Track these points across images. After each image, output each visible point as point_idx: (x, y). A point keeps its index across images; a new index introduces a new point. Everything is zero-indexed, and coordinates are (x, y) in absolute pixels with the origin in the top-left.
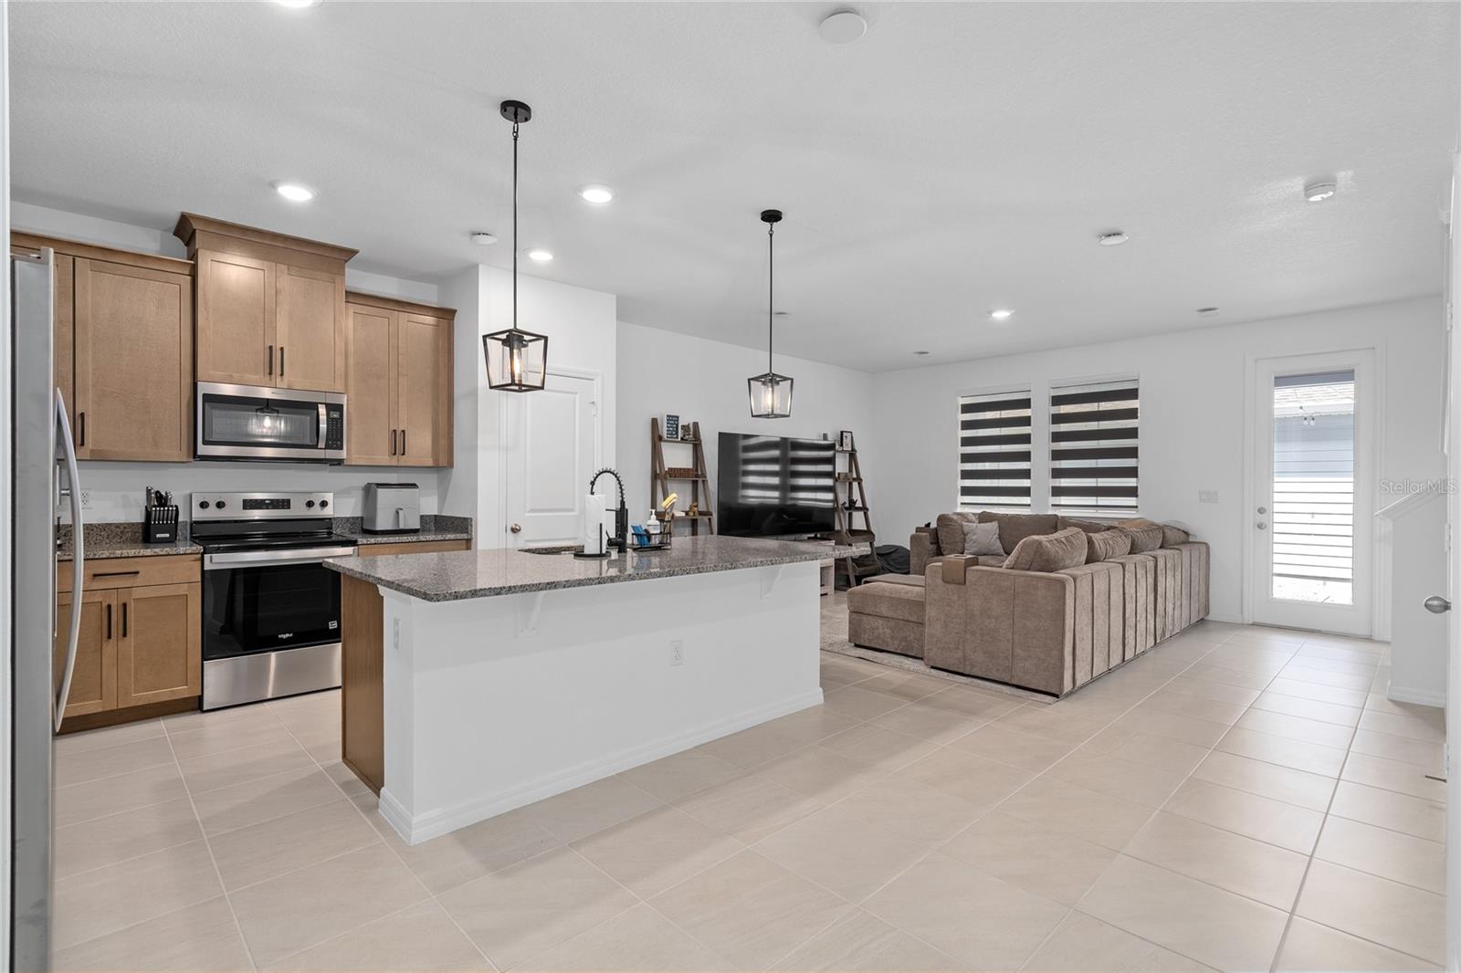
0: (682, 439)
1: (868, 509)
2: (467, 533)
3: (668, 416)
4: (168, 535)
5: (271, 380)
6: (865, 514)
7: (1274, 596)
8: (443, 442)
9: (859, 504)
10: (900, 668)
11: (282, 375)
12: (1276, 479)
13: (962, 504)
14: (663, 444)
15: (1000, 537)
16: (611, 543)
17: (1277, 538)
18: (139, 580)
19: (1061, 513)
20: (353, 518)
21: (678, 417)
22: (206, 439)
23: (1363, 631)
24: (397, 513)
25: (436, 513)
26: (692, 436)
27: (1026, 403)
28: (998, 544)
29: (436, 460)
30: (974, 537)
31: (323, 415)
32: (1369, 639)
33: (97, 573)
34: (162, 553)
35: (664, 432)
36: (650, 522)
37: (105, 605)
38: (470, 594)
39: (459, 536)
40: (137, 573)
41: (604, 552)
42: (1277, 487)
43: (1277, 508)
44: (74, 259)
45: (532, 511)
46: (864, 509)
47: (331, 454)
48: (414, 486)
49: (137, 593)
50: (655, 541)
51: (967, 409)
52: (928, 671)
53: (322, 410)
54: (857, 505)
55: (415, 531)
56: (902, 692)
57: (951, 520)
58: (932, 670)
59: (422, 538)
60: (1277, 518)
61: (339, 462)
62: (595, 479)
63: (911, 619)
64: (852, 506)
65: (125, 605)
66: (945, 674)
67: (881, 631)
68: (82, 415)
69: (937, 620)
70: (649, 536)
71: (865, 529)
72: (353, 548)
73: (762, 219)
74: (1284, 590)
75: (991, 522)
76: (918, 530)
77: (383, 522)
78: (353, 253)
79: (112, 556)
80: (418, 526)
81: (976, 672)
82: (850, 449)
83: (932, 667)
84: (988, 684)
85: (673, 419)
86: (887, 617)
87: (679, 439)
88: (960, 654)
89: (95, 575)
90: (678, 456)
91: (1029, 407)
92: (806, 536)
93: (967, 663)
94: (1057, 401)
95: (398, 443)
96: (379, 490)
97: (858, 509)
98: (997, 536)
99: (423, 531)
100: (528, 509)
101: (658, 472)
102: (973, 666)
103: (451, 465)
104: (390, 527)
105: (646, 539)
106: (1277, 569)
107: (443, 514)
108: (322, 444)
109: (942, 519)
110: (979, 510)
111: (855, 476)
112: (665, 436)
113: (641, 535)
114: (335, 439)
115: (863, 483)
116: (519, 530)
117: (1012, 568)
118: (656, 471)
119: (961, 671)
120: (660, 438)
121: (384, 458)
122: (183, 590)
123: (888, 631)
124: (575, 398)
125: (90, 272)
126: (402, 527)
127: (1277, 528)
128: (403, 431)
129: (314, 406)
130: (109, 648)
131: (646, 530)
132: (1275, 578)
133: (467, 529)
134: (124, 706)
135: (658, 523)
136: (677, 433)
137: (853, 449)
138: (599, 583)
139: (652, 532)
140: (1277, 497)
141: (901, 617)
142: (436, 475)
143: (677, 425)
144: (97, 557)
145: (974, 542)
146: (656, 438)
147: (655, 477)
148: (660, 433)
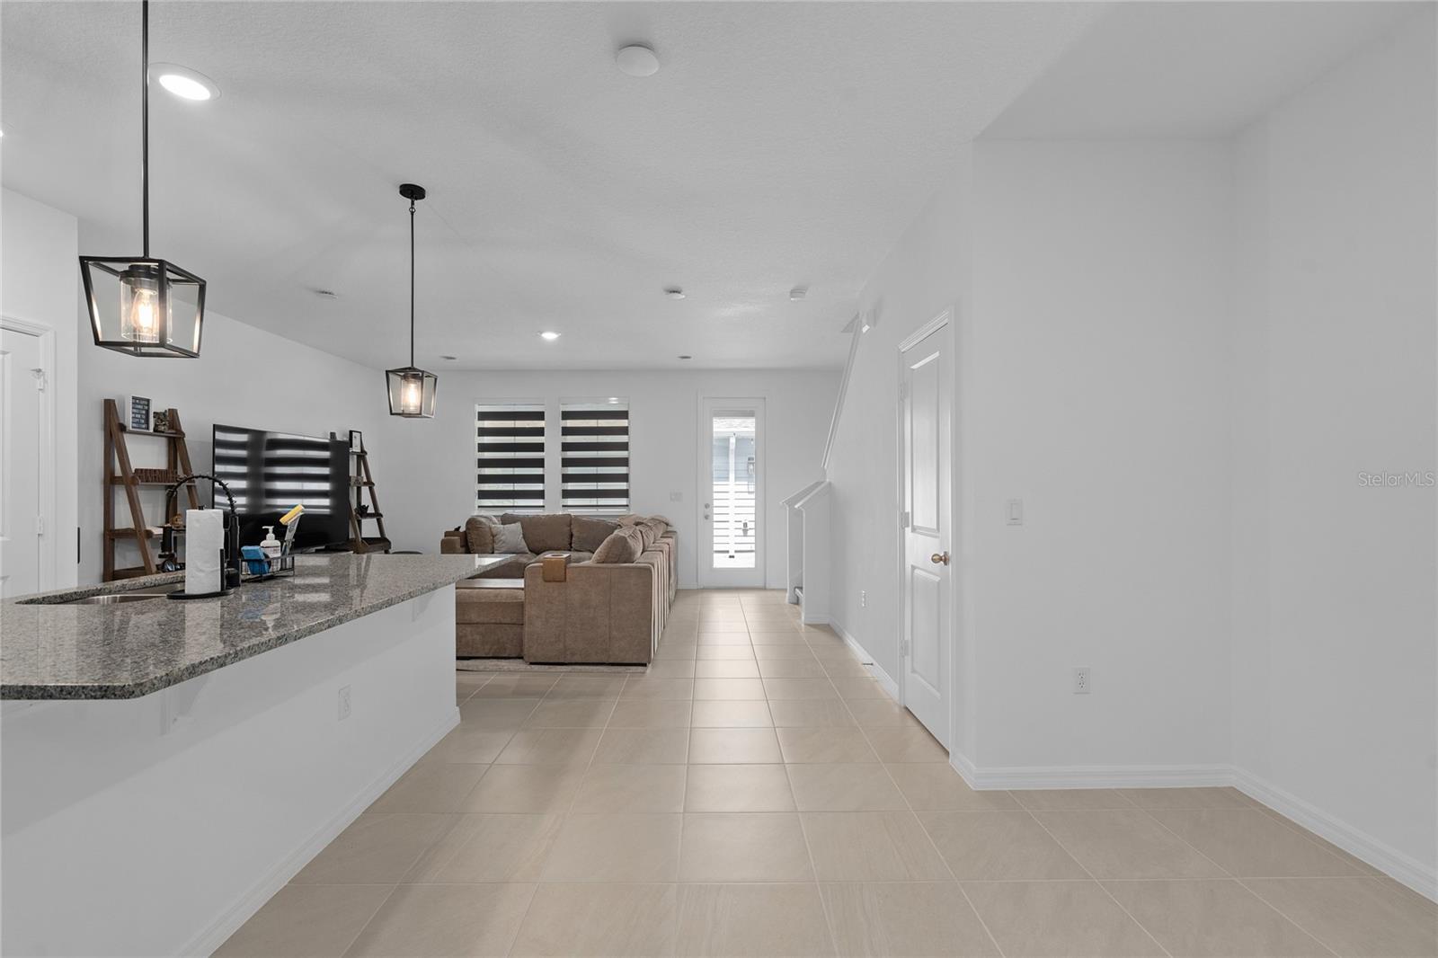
0: (155, 430)
1: (381, 515)
3: (133, 398)
6: (379, 522)
7: (714, 566)
9: (371, 510)
10: (500, 671)
12: (715, 483)
13: (479, 507)
14: (127, 437)
15: (524, 537)
17: (716, 525)
19: (573, 512)
21: (148, 400)
23: (761, 584)
26: (169, 428)
27: (539, 416)
28: (524, 543)
30: (503, 538)
32: (764, 589)
35: (128, 418)
38: (186, 674)
42: (715, 488)
43: (716, 503)
46: (377, 515)
50: (277, 568)
51: (484, 416)
52: (529, 667)
54: (368, 512)
56: (520, 692)
57: (481, 523)
58: (533, 666)
60: (716, 510)
63: (503, 621)
64: (362, 511)
66: (547, 667)
67: (470, 637)
69: (537, 617)
71: (378, 535)
73: (401, 192)
74: (720, 562)
75: (514, 522)
76: (447, 534)
81: (577, 659)
82: (359, 451)
83: (531, 664)
84: (587, 667)
85: (142, 404)
86: (477, 623)
87: (151, 431)
88: (561, 646)
90: (146, 453)
91: (543, 419)
92: (313, 549)
93: (568, 653)
94: (567, 415)
97: (371, 516)
98: (521, 536)
101: (118, 472)
102: (573, 654)
106: (716, 548)
109: (469, 523)
110: (501, 513)
111: (365, 480)
112: (130, 427)
113: (258, 561)
115: (375, 488)
117: (603, 563)
118: (113, 472)
119: (562, 661)
120: (123, 428)
123: (478, 637)
124: (3, 362)
127: (716, 518)
131: (265, 554)
132: (715, 555)
135: (278, 543)
136: (147, 422)
137: (363, 451)
139: (272, 556)
140: (715, 496)
141: (493, 621)
143: (148, 411)
145: (504, 542)
146: (115, 429)
147: (110, 481)
148: (121, 422)
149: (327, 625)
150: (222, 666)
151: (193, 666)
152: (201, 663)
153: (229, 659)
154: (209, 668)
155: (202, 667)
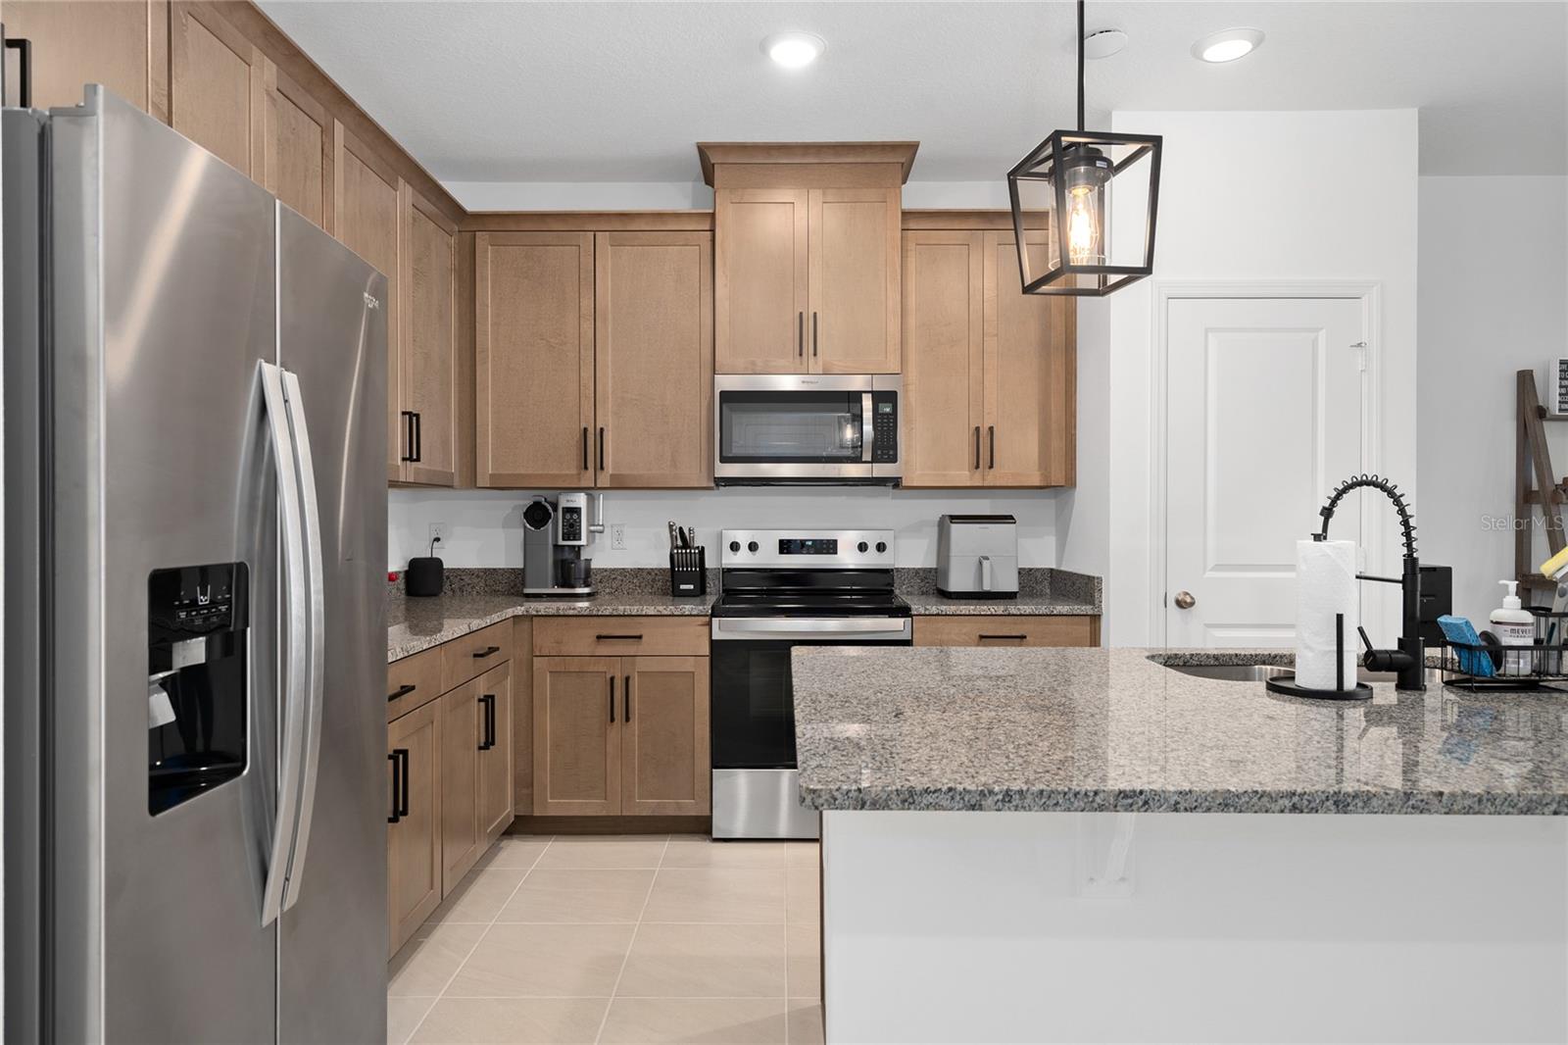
2: (1092, 603)
3: (1560, 363)
4: (692, 587)
5: (801, 364)
8: (1057, 444)
11: (815, 355)
14: (1546, 424)
16: (1373, 661)
18: (642, 648)
20: (924, 570)
22: (724, 454)
24: (981, 563)
25: (1054, 567)
29: (1045, 475)
31: (867, 411)
33: (605, 633)
34: (665, 613)
35: (1552, 398)
36: (1498, 614)
37: (609, 676)
39: (1079, 609)
40: (640, 637)
41: (1350, 683)
44: (595, 236)
45: (1218, 567)
47: (882, 470)
48: (1008, 519)
49: (642, 665)
50: (1519, 666)
53: (867, 403)
55: (1009, 596)
59: (1013, 610)
61: (895, 483)
62: (1334, 502)
65: (627, 679)
68: (602, 430)
70: (1497, 652)
72: (903, 620)
77: (959, 580)
78: (912, 148)
79: (615, 613)
80: (1014, 587)
89: (599, 637)
95: (983, 447)
96: (953, 526)
99: (1023, 596)
100: (1211, 564)
101: (1535, 486)
103: (1070, 482)
104: (969, 586)
105: (1485, 661)
107: (1062, 569)
108: (867, 456)
112: (1554, 408)
113: (1469, 648)
114: (885, 447)
116: (1192, 604)
118: (1528, 485)
120: (1542, 413)
121: (963, 476)
122: (688, 665)
124: (1315, 342)
125: (609, 247)
126: (987, 587)
128: (991, 429)
129: (854, 397)
130: (614, 732)
131: (1485, 635)
133: (1092, 596)
134: (628, 814)
135: (1527, 617)
138: (1294, 809)
139: (1506, 640)
142: (1053, 501)
144: (600, 613)
146: (1530, 415)
147: (1526, 498)
148: (1541, 404)
149: (1287, 802)
150: (973, 808)
151: (911, 791)
152: (927, 791)
153: (990, 801)
154: (944, 803)
155: (930, 799)
